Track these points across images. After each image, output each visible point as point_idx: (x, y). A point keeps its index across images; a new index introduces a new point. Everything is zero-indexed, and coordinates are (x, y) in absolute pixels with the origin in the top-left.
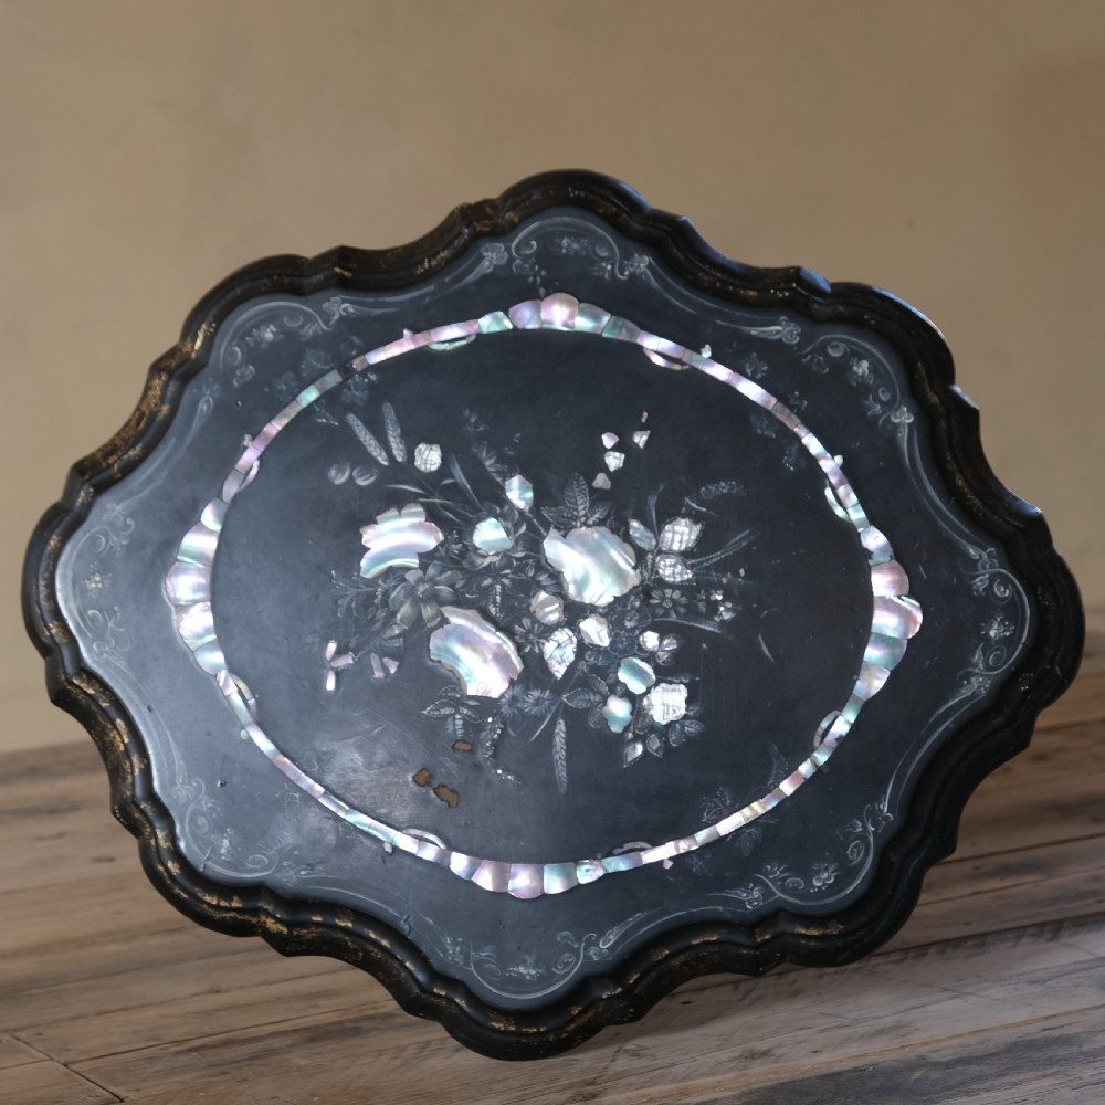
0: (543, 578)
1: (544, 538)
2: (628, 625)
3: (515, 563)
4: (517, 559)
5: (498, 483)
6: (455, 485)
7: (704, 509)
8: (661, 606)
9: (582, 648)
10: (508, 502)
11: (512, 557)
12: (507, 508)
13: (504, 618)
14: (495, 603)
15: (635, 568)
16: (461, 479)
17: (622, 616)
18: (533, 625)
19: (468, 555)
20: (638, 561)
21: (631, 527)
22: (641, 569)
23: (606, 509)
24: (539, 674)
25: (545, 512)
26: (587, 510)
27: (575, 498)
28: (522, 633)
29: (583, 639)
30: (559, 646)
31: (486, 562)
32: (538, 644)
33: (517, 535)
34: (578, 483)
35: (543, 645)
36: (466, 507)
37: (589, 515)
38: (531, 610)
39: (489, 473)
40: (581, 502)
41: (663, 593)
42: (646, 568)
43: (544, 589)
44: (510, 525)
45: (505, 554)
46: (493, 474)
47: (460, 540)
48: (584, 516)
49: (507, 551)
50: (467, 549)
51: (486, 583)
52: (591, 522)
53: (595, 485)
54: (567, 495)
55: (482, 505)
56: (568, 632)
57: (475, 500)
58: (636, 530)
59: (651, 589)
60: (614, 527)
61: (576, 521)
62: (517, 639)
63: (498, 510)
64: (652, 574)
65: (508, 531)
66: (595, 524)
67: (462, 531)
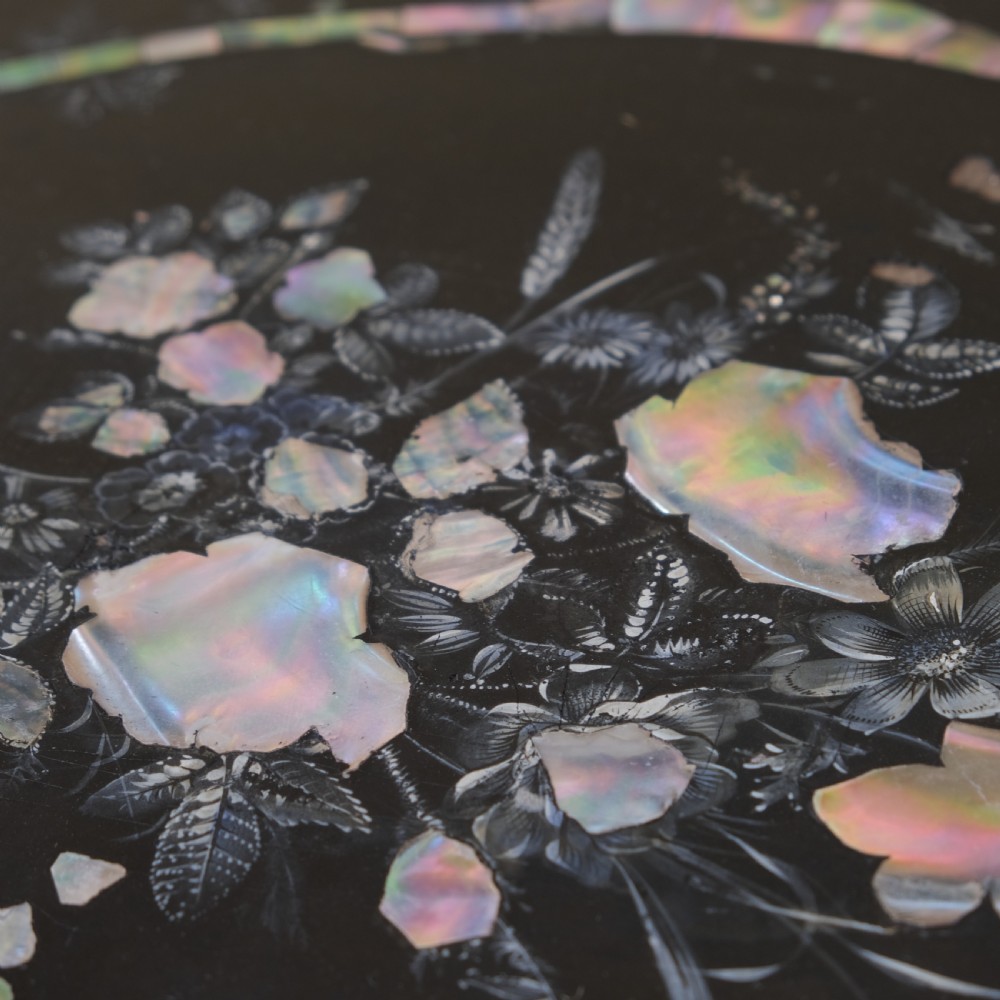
0: (448, 632)
1: (397, 743)
2: (188, 480)
3: (543, 688)
5: (522, 936)
6: (708, 952)
8: (45, 512)
9: (385, 444)
10: (500, 869)
11: (548, 705)
12: (513, 853)
13: (641, 549)
14: (664, 589)
15: (85, 615)
16: (681, 975)
17: (196, 502)
18: (539, 519)
19: (728, 733)
20: (61, 635)
21: (40, 729)
22: (62, 610)
23: (109, 792)
24: (565, 404)
25: (361, 818)
26: (186, 801)
27: (214, 843)
28: (589, 505)
29: (368, 465)
30: (464, 459)
31: (657, 704)
32: (538, 471)
33: (505, 764)
34: (182, 887)
35: (520, 467)
36: (687, 878)
37: (186, 785)
38: (528, 557)
39: (548, 977)
40: (198, 829)
41: (16, 540)
42: (44, 610)
43: (456, 605)
44: (524, 799)
45: (574, 718)
46: (534, 968)
47: (747, 780)
48: (207, 784)
49: (560, 725)
50: (728, 752)
51: (681, 647)
52: (189, 763)
53: (117, 872)
54: (247, 856)
55: (615, 876)
56: (415, 487)
57: (644, 894)
58: (25, 717)
59: (55, 556)
60: (104, 738)
61: (246, 774)
62: (610, 491)
63: (552, 852)
64: (32, 593)
65: (539, 780)
66: (174, 755)
67: (728, 806)
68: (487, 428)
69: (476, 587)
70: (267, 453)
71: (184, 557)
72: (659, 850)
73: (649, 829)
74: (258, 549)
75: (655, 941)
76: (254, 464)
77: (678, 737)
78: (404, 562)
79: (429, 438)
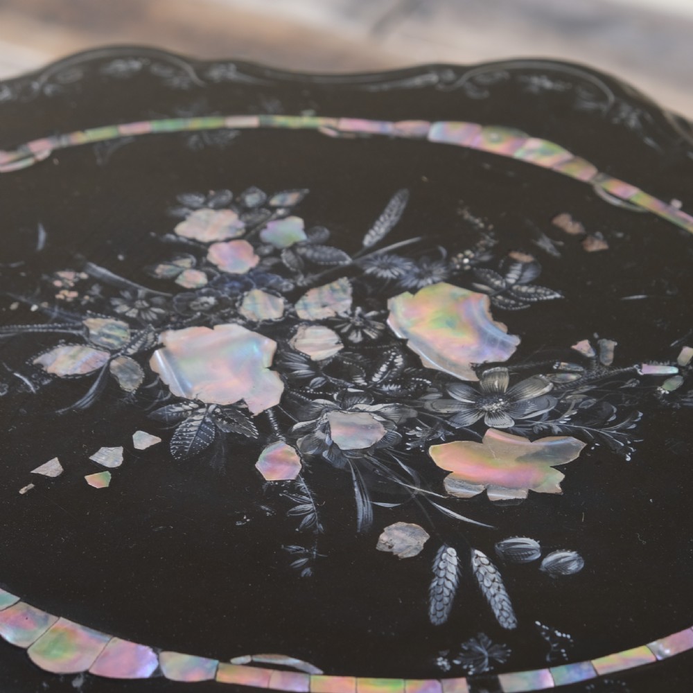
0: (303, 370)
1: (274, 408)
2: (212, 300)
3: (335, 396)
4: (331, 399)
5: (306, 482)
6: (375, 496)
7: (17, 375)
8: (152, 305)
9: (294, 297)
10: (304, 458)
11: (336, 402)
12: (310, 453)
13: (386, 350)
14: (392, 366)
15: (161, 346)
16: (363, 502)
17: (213, 309)
18: (349, 333)
19: (403, 421)
20: (150, 353)
21: (137, 386)
22: (153, 343)
23: (160, 412)
24: (370, 290)
25: (255, 433)
26: (189, 418)
27: (197, 435)
28: (370, 330)
29: (285, 303)
30: (324, 306)
31: (378, 407)
32: (353, 315)
33: (314, 421)
34: (182, 448)
35: (346, 312)
36: (374, 470)
37: (190, 413)
38: (341, 347)
39: (313, 496)
40: (192, 429)
41: (139, 314)
42: (146, 342)
43: (309, 361)
44: (319, 434)
45: (345, 408)
46: (309, 493)
47: (406, 439)
48: (198, 414)
49: (339, 410)
50: (401, 428)
51: (393, 388)
52: (192, 405)
53: (158, 440)
54: (208, 440)
55: (347, 466)
56: (302, 314)
57: (356, 473)
58: (132, 380)
59: (154, 323)
60: (161, 392)
61: (214, 412)
62: (379, 326)
63: (325, 454)
64: (142, 335)
65: (326, 428)
66: (187, 401)
67: (396, 447)
68: (336, 295)
69: (317, 355)
70: (245, 293)
71: (204, 329)
72: (365, 458)
73: (364, 451)
74: (235, 330)
75: (356, 490)
76: (239, 297)
77: (383, 420)
78: (291, 343)
79: (312, 296)
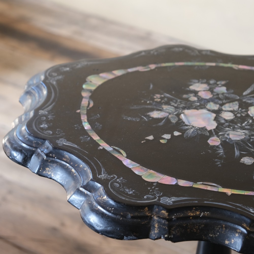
0: (223, 121)
1: (214, 129)
2: (198, 104)
3: (231, 128)
4: (230, 128)
5: (221, 146)
6: (240, 150)
7: (143, 117)
8: (181, 104)
9: (222, 105)
10: (221, 141)
11: (232, 129)
12: (223, 140)
13: (247, 118)
14: (248, 122)
15: (183, 113)
16: (237, 152)
17: (198, 106)
18: (237, 114)
19: (250, 134)
20: (180, 114)
21: (176, 121)
22: (181, 112)
23: (182, 127)
24: (244, 105)
25: (208, 134)
26: (190, 130)
27: (192, 133)
28: (243, 114)
29: (219, 106)
30: (230, 107)
31: (244, 131)
32: (238, 110)
33: (225, 133)
34: (187, 136)
35: (236, 109)
36: (241, 145)
37: (190, 128)
38: (234, 117)
39: (223, 149)
40: (190, 132)
41: (178, 105)
42: (179, 112)
43: (225, 119)
44: (226, 136)
45: (234, 130)
46: (222, 148)
47: (251, 139)
48: (192, 129)
49: (232, 131)
50: (249, 136)
51: (248, 127)
52: (191, 127)
53: (181, 134)
54: (195, 135)
55: (233, 143)
56: (224, 109)
57: (236, 145)
58: (174, 120)
59: (182, 108)
60: (182, 123)
61: (197, 129)
62: (246, 113)
63: (227, 140)
64: (178, 110)
65: (228, 135)
66: (190, 126)
67: (248, 140)
68: (234, 105)
69: (227, 118)
70: (208, 103)
71: (196, 110)
72: (239, 142)
73: (238, 140)
74: (204, 111)
75: (235, 149)
76: (206, 104)
77: (245, 134)
78: (220, 115)
79: (227, 105)
